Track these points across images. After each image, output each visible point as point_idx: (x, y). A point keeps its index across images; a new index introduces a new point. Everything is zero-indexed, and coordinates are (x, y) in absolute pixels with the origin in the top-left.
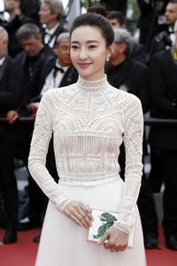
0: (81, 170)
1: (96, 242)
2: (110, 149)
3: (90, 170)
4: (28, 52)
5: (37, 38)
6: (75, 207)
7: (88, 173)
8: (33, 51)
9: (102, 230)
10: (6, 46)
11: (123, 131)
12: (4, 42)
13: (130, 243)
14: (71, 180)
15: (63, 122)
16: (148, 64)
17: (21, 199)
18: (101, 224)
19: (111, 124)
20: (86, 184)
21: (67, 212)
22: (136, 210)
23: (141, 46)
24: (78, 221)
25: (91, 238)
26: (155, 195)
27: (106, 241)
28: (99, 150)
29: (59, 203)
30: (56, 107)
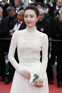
0: (27, 59)
1: (32, 84)
2: (37, 52)
3: (30, 59)
4: (10, 16)
5: (13, 11)
6: (25, 72)
7: (29, 60)
8: (12, 16)
9: (34, 80)
10: (2, 14)
11: (42, 46)
12: (1, 12)
13: (44, 85)
14: (24, 63)
15: (21, 42)
16: (51, 21)
17: (6, 66)
18: (34, 78)
19: (37, 44)
20: (29, 64)
21: (22, 74)
22: (46, 73)
23: (49, 14)
24: (26, 77)
25: (30, 83)
26: (53, 66)
27: (36, 84)
28: (33, 52)
29: (19, 71)
30: (19, 37)
